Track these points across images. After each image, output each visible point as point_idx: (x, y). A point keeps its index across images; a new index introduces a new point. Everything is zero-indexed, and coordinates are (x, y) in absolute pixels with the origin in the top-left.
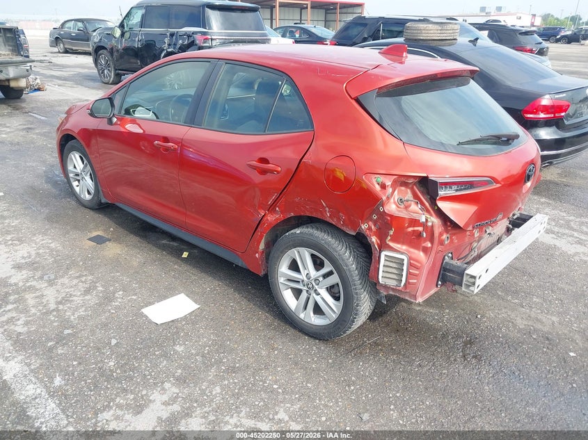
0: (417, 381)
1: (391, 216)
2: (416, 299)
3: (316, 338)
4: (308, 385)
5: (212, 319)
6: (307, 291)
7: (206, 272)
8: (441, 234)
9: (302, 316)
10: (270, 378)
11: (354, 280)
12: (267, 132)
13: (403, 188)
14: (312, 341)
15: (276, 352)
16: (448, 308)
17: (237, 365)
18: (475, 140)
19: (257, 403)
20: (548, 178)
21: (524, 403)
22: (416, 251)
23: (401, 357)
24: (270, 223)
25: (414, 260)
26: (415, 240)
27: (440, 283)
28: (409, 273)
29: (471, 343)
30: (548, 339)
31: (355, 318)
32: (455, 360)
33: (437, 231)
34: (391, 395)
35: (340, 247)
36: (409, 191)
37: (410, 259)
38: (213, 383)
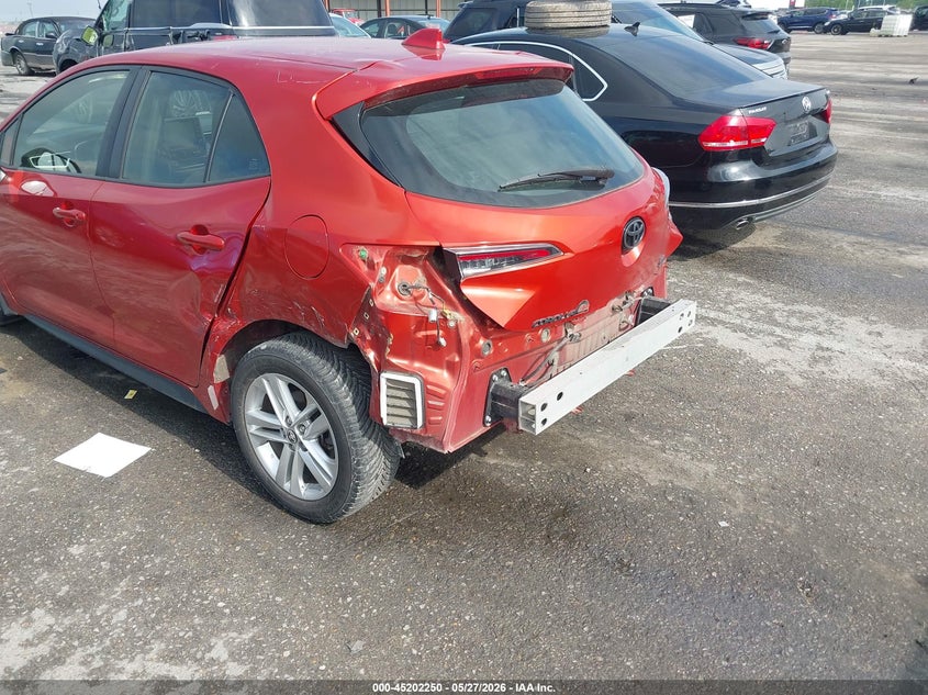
0: (460, 581)
1: (386, 313)
2: (443, 449)
3: (311, 522)
4: (277, 599)
5: (145, 500)
6: (290, 445)
7: (156, 422)
8: (473, 340)
9: (287, 486)
10: (217, 590)
11: (349, 423)
12: (208, 182)
13: (409, 267)
14: (304, 526)
15: (238, 548)
16: (542, 458)
17: (167, 573)
18: (530, 182)
19: (181, 634)
20: (759, 244)
21: (626, 607)
22: (437, 371)
23: (444, 542)
24: (224, 336)
25: (431, 384)
26: (430, 352)
27: (488, 418)
28: (426, 406)
29: (565, 513)
30: (691, 500)
31: (357, 485)
32: (532, 543)
33: (465, 337)
34: (410, 608)
35: (325, 370)
36: (419, 271)
37: (425, 383)
38: (118, 605)
